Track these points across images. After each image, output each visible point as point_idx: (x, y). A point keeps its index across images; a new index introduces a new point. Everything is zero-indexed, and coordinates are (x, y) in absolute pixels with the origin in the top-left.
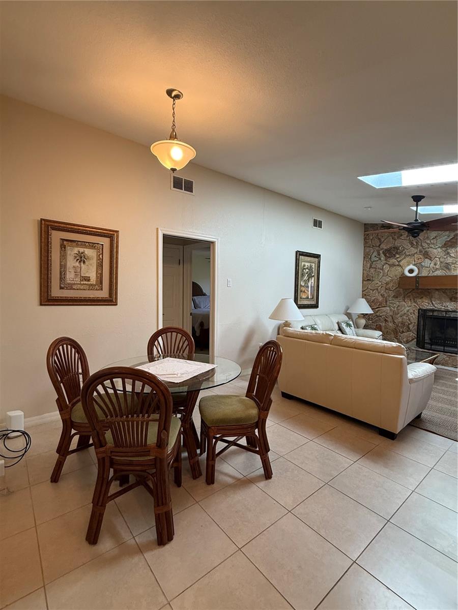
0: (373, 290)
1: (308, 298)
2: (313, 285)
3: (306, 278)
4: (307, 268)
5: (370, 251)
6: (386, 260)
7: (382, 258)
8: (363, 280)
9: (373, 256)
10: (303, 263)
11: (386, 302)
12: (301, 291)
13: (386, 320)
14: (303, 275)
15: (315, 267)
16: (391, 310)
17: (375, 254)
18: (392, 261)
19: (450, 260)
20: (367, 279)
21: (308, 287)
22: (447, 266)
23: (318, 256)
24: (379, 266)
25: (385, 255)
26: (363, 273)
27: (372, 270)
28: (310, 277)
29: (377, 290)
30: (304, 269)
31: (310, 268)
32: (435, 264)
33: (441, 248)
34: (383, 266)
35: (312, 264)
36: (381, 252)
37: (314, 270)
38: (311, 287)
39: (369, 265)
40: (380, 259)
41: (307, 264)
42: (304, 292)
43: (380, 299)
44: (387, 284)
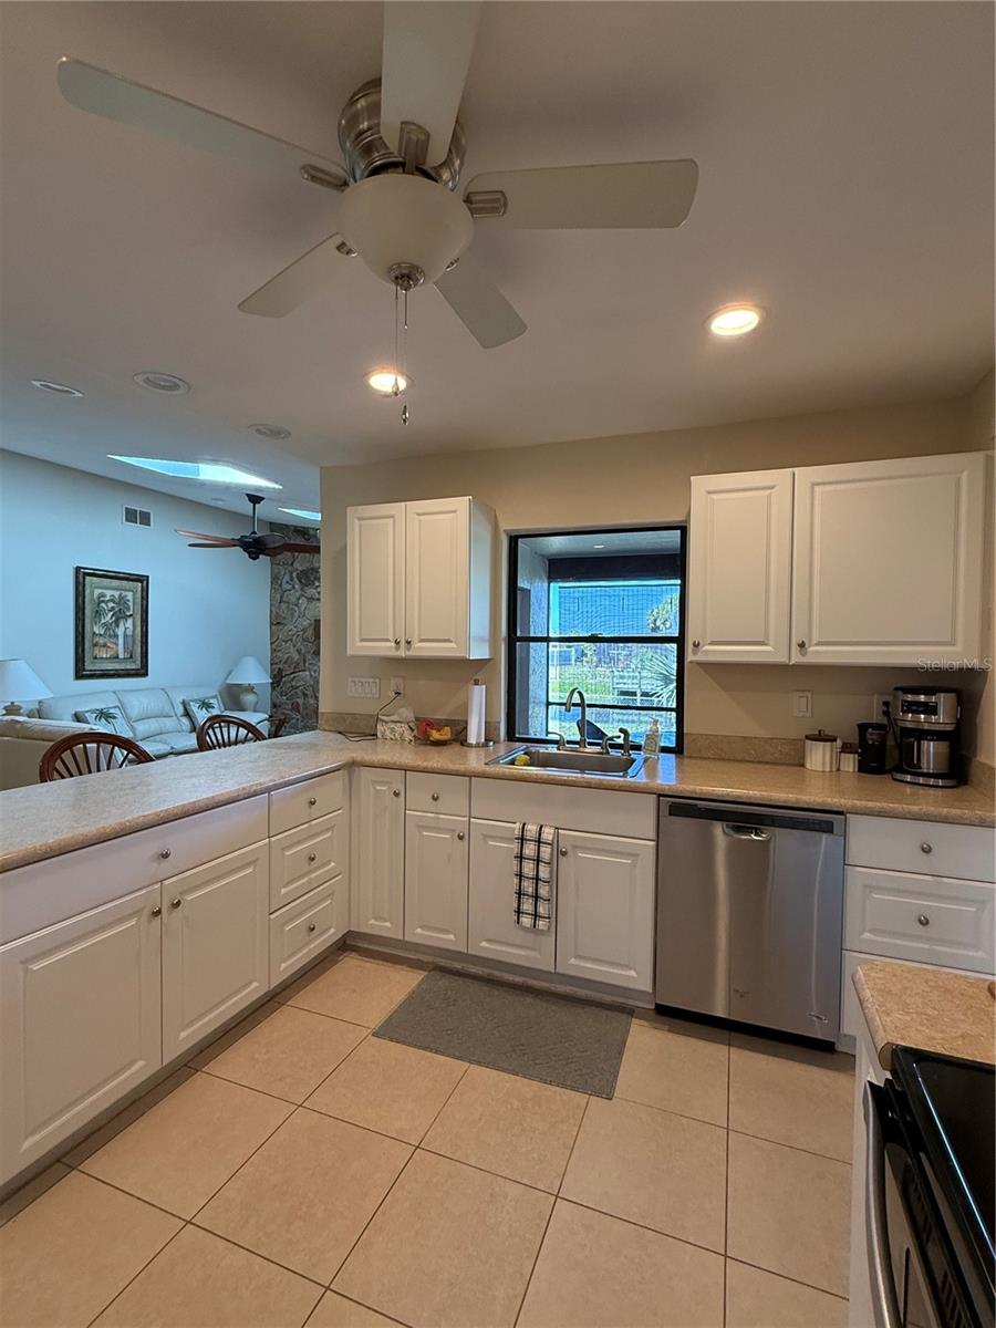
0: (286, 642)
1: (117, 657)
2: (129, 632)
3: (108, 618)
4: (111, 601)
5: (279, 572)
6: (302, 589)
7: (296, 586)
8: (271, 624)
9: (284, 581)
10: (97, 592)
11: (305, 662)
12: (95, 645)
13: (304, 694)
14: (98, 613)
15: (134, 600)
16: (311, 676)
17: (287, 578)
18: (310, 591)
20: (276, 622)
21: (116, 636)
23: (142, 580)
24: (294, 600)
25: (300, 582)
26: (271, 612)
27: (284, 606)
28: (120, 616)
29: (291, 640)
30: (103, 601)
31: (122, 601)
34: (299, 599)
35: (124, 593)
36: (294, 575)
37: (131, 604)
38: (125, 636)
39: (278, 596)
40: (294, 587)
41: (108, 593)
42: (105, 645)
43: (296, 657)
44: (304, 630)
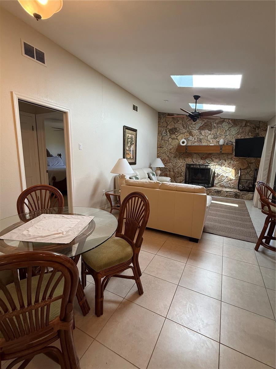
0: (163, 153)
1: (131, 158)
2: (133, 150)
3: (129, 145)
4: (130, 138)
5: (161, 130)
6: (170, 135)
7: (168, 135)
8: (158, 147)
9: (163, 133)
10: (128, 135)
11: (170, 160)
12: (127, 154)
13: (170, 171)
14: (128, 143)
15: (134, 137)
16: (172, 165)
17: (164, 131)
18: (174, 136)
19: (201, 137)
20: (160, 147)
21: (130, 151)
22: (200, 140)
23: (135, 131)
24: (167, 139)
25: (170, 133)
26: (158, 143)
27: (163, 141)
28: (131, 144)
29: (165, 153)
30: (128, 138)
31: (132, 138)
32: (195, 139)
33: (198, 130)
34: (169, 139)
35: (132, 136)
36: (168, 130)
37: (133, 139)
38: (132, 150)
39: (161, 138)
40: (167, 135)
41: (130, 135)
42: (129, 154)
43: (167, 158)
44: (170, 150)
